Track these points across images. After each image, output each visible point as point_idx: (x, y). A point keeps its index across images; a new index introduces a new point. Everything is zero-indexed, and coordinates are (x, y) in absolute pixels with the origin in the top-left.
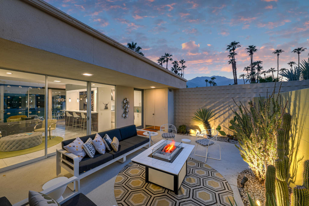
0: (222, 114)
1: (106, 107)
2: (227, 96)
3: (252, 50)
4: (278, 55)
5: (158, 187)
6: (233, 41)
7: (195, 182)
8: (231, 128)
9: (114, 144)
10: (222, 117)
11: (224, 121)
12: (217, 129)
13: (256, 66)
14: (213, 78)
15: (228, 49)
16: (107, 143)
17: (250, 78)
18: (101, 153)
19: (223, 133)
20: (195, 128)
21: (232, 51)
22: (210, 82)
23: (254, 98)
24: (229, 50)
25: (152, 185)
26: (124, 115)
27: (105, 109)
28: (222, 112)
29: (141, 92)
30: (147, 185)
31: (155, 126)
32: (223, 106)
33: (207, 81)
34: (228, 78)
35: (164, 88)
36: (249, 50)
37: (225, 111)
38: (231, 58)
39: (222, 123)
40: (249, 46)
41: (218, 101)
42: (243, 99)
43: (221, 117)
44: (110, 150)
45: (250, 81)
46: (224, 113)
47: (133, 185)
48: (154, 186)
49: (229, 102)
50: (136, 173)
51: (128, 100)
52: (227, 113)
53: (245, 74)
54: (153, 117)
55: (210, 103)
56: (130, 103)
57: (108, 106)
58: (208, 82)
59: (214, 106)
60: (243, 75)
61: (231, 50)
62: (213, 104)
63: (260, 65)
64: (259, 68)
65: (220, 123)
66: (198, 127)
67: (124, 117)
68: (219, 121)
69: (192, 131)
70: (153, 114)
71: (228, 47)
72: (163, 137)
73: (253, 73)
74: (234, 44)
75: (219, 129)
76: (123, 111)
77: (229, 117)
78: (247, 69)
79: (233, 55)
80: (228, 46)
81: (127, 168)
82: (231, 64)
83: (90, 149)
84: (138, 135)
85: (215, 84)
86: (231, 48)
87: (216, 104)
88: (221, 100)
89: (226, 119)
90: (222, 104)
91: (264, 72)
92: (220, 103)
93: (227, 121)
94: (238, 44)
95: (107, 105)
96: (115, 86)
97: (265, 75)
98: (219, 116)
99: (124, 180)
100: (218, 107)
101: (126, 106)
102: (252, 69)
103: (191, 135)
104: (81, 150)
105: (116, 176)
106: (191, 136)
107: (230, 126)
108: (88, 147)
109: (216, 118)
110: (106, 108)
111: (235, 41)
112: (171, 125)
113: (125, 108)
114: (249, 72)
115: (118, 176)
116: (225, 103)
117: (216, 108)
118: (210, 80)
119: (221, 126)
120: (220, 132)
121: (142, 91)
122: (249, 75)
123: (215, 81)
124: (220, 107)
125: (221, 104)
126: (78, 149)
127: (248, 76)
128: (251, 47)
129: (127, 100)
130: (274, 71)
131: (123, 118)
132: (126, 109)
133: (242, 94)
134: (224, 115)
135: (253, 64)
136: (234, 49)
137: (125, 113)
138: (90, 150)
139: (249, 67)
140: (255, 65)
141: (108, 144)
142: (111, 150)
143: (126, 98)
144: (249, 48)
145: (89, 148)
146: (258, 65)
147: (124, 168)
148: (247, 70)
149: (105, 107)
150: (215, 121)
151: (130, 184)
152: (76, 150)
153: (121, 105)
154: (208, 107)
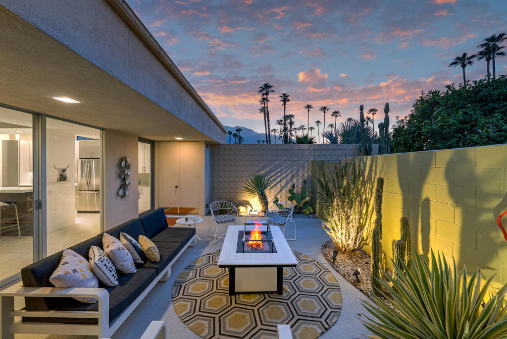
0: (279, 182)
1: (61, 175)
2: (285, 158)
3: (285, 99)
4: (309, 111)
5: (253, 295)
6: (266, 82)
7: (289, 273)
8: (290, 199)
9: (152, 248)
10: (279, 185)
11: (281, 191)
12: (274, 202)
13: (289, 121)
14: (239, 130)
15: (260, 91)
16: (135, 249)
17: (282, 135)
18: (130, 271)
19: (280, 206)
20: (246, 204)
21: (265, 97)
22: (235, 135)
23: (312, 161)
24: (261, 93)
25: (241, 296)
26: (121, 192)
27: (61, 180)
28: (278, 180)
29: (149, 145)
30: (236, 298)
31: (180, 208)
32: (279, 171)
33: (230, 133)
34: (256, 132)
35: (198, 141)
36: (282, 99)
37: (282, 177)
38: (263, 105)
39: (279, 193)
40: (283, 94)
41: (274, 165)
42: (301, 162)
43: (277, 185)
44: (143, 262)
45: (283, 139)
46: (281, 180)
47: (214, 307)
48: (247, 296)
49: (287, 166)
50: (204, 288)
51: (128, 159)
52: (284, 181)
53: (276, 128)
54: (176, 192)
55: (264, 167)
56: (132, 168)
57: (67, 173)
58: (232, 135)
59: (269, 171)
60: (275, 130)
61: (263, 94)
62: (268, 169)
63: (292, 119)
64: (291, 123)
65: (276, 193)
66: (248, 201)
67: (121, 196)
68: (275, 191)
69: (242, 209)
70: (176, 187)
71: (261, 89)
72: (218, 223)
73: (286, 129)
74: (267, 86)
75: (276, 201)
76: (118, 183)
77: (286, 185)
78: (279, 122)
79: (265, 100)
80: (261, 87)
81: (181, 286)
82: (263, 113)
83: (109, 269)
84: (170, 226)
85: (240, 138)
86: (264, 92)
87: (272, 167)
88: (277, 163)
89: (283, 188)
90: (279, 168)
91: (295, 129)
92: (277, 167)
93: (284, 191)
94: (272, 89)
95: (64, 170)
96: (102, 129)
97: (296, 132)
98: (275, 185)
99: (191, 306)
100: (274, 173)
101: (126, 172)
102: (285, 124)
103: (241, 214)
104: (89, 275)
105: (172, 306)
106: (241, 216)
107: (289, 197)
108: (105, 265)
109: (272, 188)
110: (63, 178)
111: (268, 83)
112: (225, 203)
113: (123, 177)
114: (282, 127)
115: (176, 305)
116: (282, 168)
117: (272, 174)
118: (234, 132)
119: (278, 197)
120: (277, 205)
121: (153, 143)
122: (282, 130)
123: (241, 134)
124: (276, 172)
125: (277, 169)
126: (85, 275)
127: (281, 132)
128: (284, 95)
129: (126, 162)
130: (304, 129)
131: (119, 198)
132: (124, 179)
133: (300, 156)
134: (281, 183)
135: (287, 117)
136: (267, 94)
137: (124, 186)
138: (111, 271)
139: (282, 121)
140: (288, 119)
141: (136, 251)
142: (145, 262)
143: (125, 157)
144: (282, 95)
145: (107, 267)
146: (291, 120)
147: (175, 288)
148: (280, 124)
149: (59, 176)
150: (270, 192)
151: (207, 307)
152: (81, 278)
153: (114, 170)
154: (262, 172)
